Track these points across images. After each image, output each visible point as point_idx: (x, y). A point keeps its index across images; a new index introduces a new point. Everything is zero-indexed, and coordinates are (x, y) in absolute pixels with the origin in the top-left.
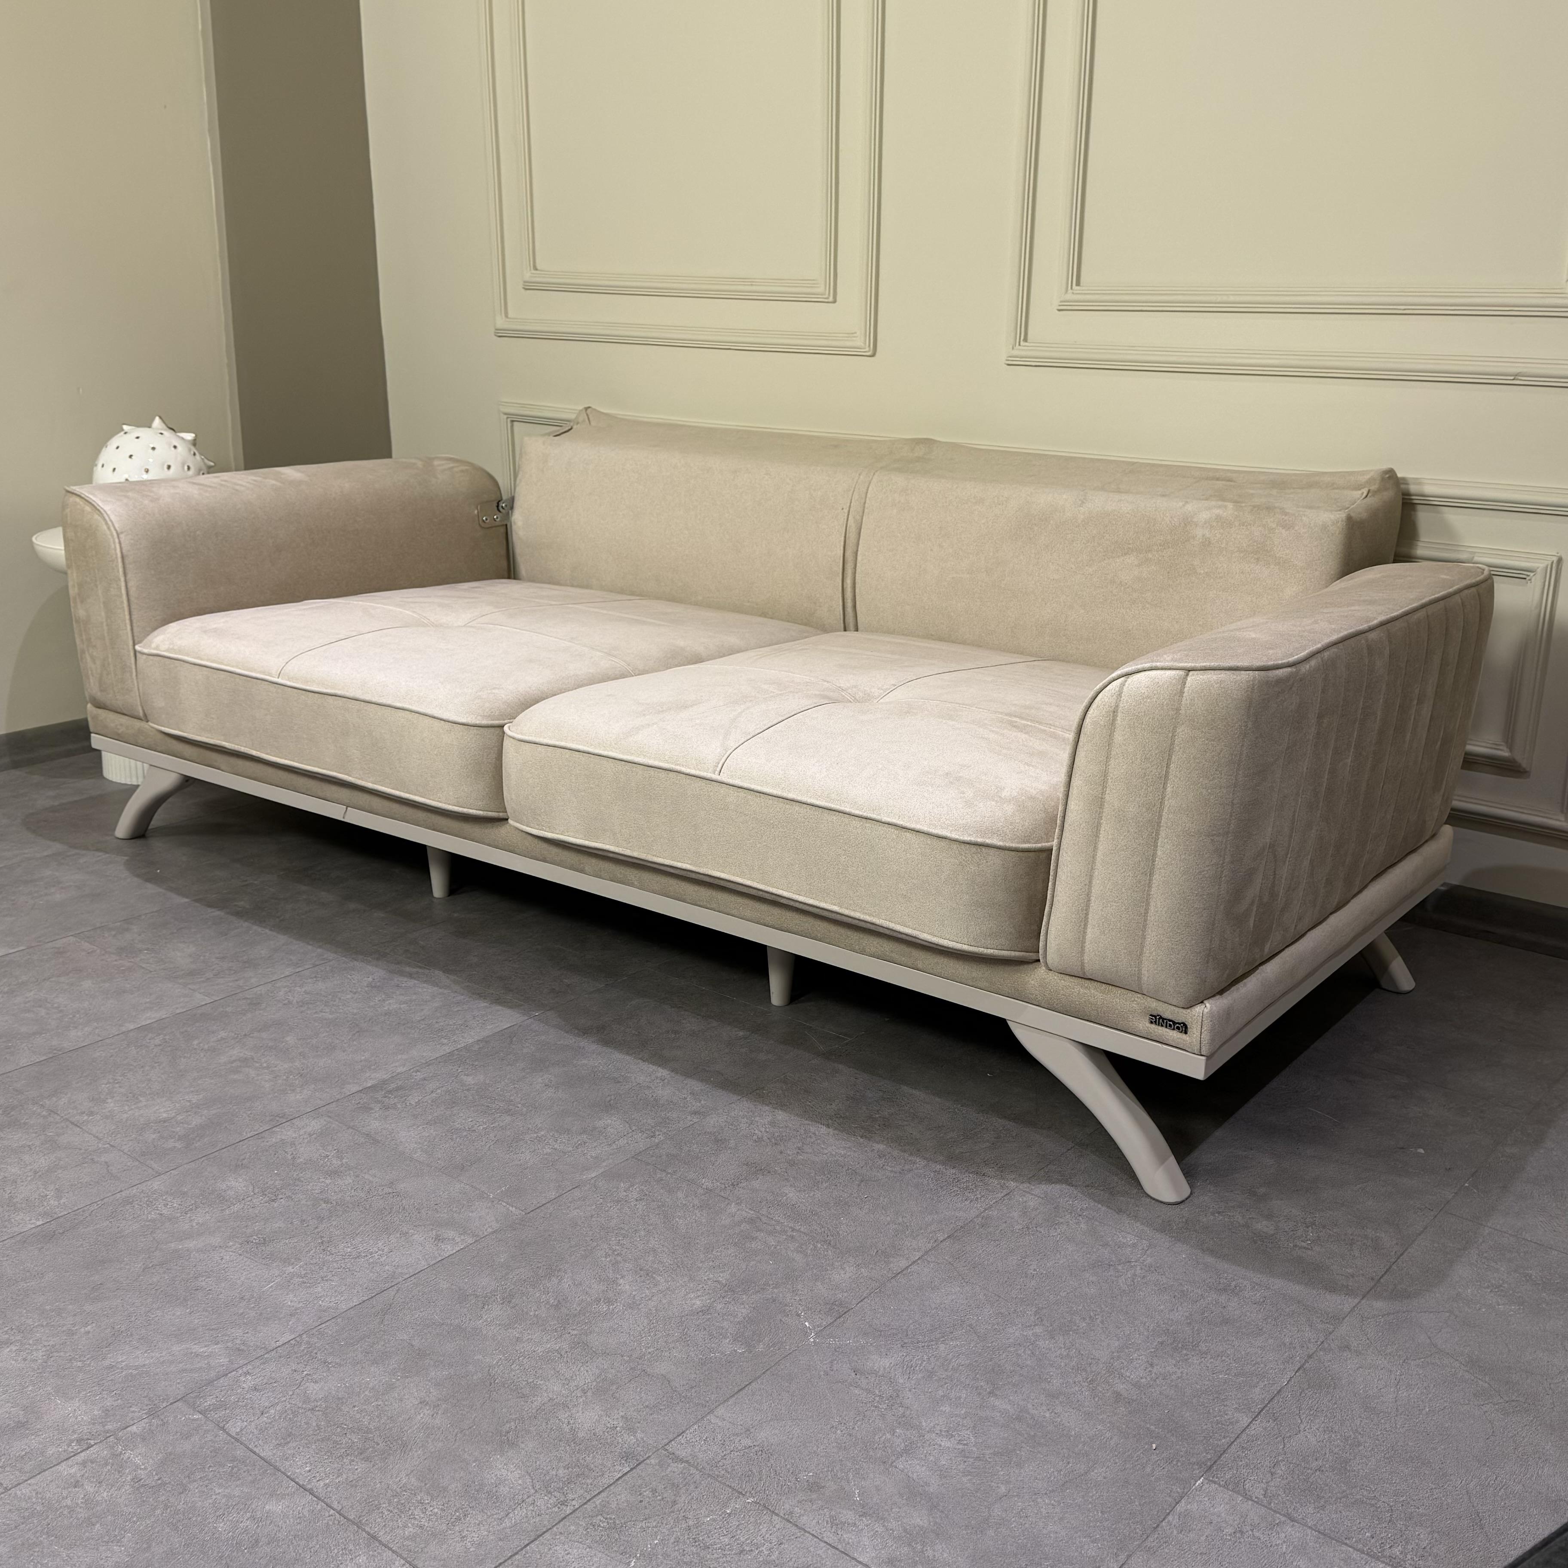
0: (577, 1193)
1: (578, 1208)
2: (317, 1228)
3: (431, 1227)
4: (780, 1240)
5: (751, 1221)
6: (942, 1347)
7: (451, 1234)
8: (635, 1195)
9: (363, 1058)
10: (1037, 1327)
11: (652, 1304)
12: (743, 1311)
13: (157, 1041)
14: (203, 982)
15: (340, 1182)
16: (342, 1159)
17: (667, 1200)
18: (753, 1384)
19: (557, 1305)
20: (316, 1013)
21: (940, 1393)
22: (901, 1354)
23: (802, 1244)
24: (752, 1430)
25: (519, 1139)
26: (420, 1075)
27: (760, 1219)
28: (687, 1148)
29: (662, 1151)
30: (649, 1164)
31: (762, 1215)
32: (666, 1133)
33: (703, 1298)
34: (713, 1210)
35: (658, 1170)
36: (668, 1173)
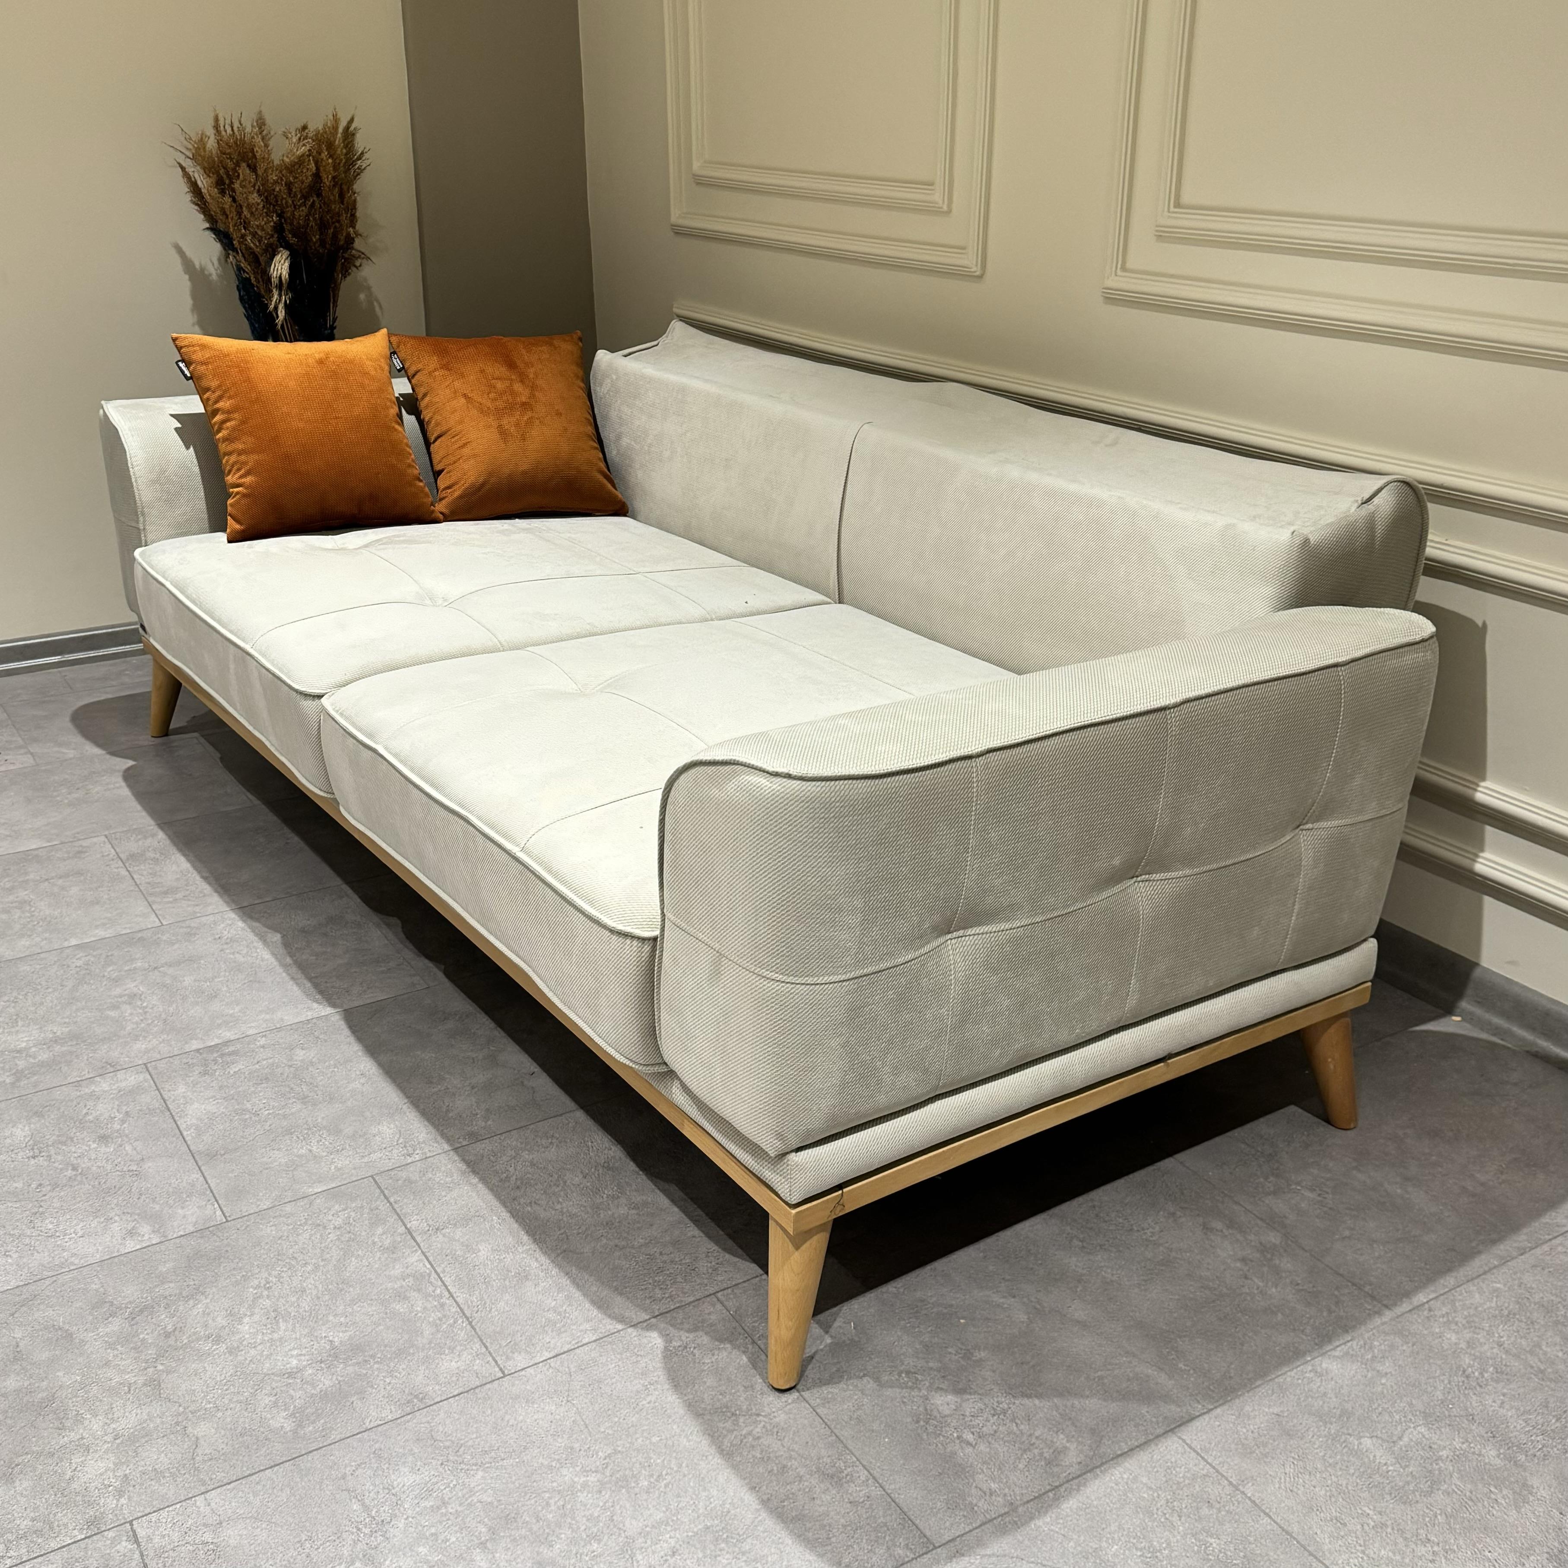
0: (288, 1208)
1: (275, 1225)
2: (45, 1195)
3: (136, 1217)
4: (429, 1306)
5: (419, 1277)
6: (480, 1473)
7: (145, 1229)
8: (338, 1222)
9: (231, 1012)
10: (594, 1475)
11: (253, 1352)
12: (326, 1382)
13: (80, 963)
14: (171, 902)
15: (103, 1149)
16: (123, 1122)
17: (364, 1233)
18: (267, 1471)
19: (170, 1333)
20: (233, 953)
21: (433, 1530)
22: (432, 1473)
23: (445, 1316)
24: (224, 1524)
25: (289, 1132)
26: (263, 1041)
27: (429, 1276)
28: (430, 1176)
29: (404, 1175)
30: (380, 1188)
31: (436, 1272)
32: (425, 1153)
33: (303, 1358)
34: (395, 1256)
35: (382, 1197)
36: (389, 1202)
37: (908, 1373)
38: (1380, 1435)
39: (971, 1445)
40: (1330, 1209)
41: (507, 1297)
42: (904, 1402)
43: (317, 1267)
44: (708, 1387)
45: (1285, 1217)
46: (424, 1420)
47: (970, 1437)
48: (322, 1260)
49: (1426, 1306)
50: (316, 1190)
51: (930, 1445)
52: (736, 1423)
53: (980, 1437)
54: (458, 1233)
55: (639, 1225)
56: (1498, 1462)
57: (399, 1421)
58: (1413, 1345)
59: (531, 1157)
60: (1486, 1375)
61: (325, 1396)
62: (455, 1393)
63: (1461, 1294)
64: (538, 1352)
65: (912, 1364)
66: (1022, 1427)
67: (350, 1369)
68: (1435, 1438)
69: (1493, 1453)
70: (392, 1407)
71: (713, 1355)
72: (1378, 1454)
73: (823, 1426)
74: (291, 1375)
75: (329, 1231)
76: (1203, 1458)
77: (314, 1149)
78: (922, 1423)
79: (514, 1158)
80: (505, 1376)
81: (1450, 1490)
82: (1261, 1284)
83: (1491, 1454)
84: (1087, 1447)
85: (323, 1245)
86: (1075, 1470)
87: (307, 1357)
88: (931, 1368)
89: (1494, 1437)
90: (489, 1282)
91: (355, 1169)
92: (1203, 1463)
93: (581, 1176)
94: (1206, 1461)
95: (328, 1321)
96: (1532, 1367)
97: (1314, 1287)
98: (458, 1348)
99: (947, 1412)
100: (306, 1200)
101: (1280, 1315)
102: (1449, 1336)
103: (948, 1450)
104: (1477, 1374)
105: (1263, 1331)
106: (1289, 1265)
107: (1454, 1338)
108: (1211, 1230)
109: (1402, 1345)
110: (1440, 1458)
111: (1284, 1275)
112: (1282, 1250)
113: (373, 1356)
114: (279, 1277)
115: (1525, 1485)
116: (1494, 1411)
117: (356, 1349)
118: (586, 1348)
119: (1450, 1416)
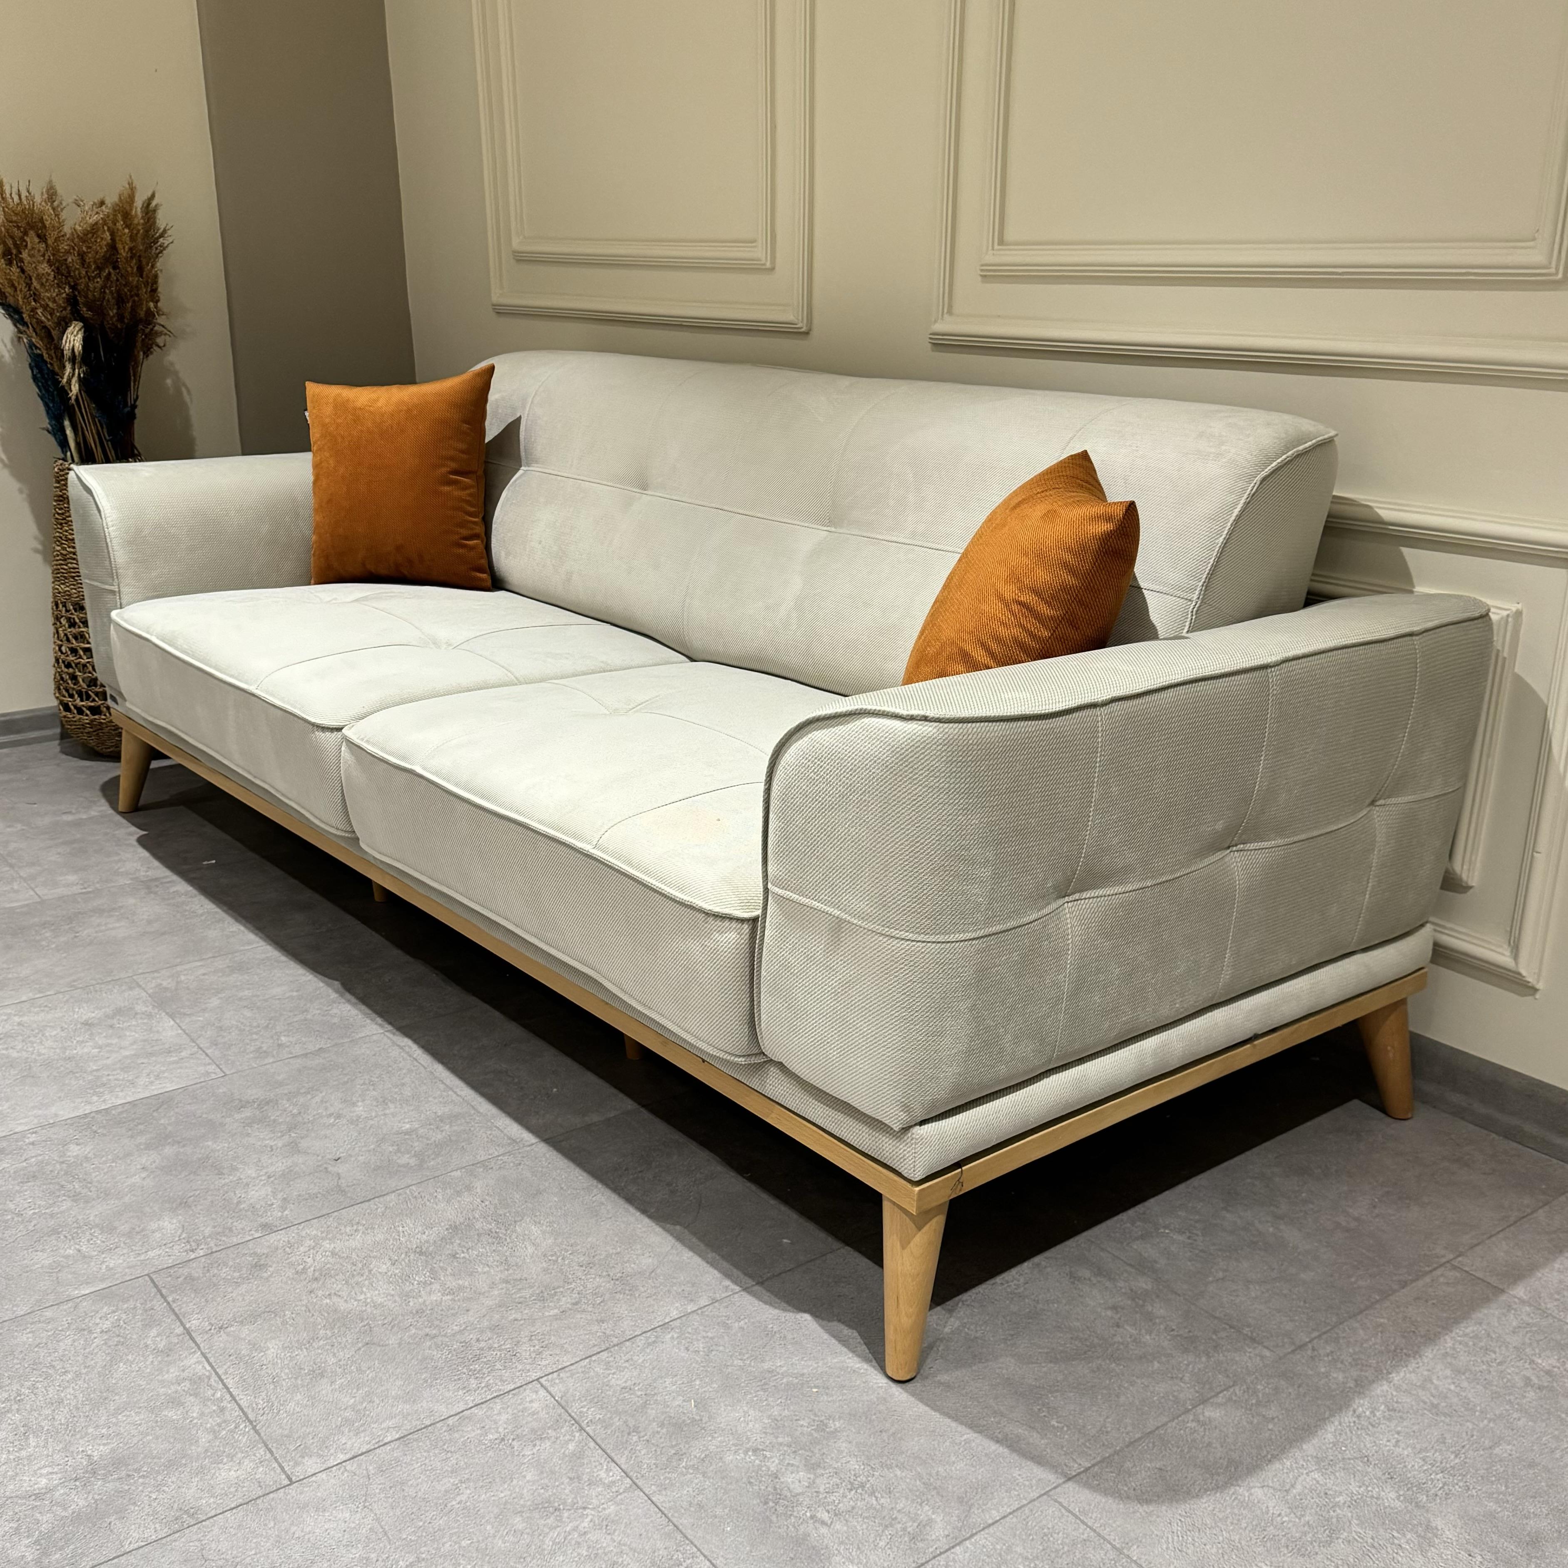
0: (48, 1314)
1: (32, 1332)
4: (206, 1411)
8: (107, 1325)
17: (135, 1336)
23: (224, 1421)
25: (55, 1232)
26: (33, 1138)
27: (209, 1378)
28: (216, 1271)
29: (185, 1271)
30: (156, 1286)
31: (217, 1373)
32: (211, 1248)
33: (54, 1476)
34: (170, 1358)
35: (159, 1296)
36: (166, 1301)
37: (755, 1450)
38: (1271, 1484)
39: (826, 1524)
40: (1201, 1251)
41: (299, 1397)
42: (750, 1483)
43: (78, 1375)
44: (528, 1482)
45: (1156, 1262)
46: (195, 1537)
47: (825, 1516)
48: (85, 1367)
49: (1310, 1346)
50: (83, 1292)
51: (779, 1528)
52: (560, 1519)
53: (836, 1515)
54: (245, 1331)
55: (452, 1311)
56: (1398, 1504)
57: (164, 1541)
58: (1299, 1387)
59: (332, 1246)
60: (1378, 1414)
61: (78, 1518)
62: (233, 1506)
63: (1344, 1331)
64: (332, 1455)
65: (759, 1440)
66: (882, 1501)
67: (110, 1486)
68: (1330, 1483)
69: (1393, 1495)
70: (157, 1526)
71: (535, 1445)
72: (1271, 1504)
73: (660, 1514)
74: (38, 1496)
75: (95, 1335)
76: (1083, 1522)
77: (84, 1249)
78: (771, 1504)
79: (313, 1248)
80: (292, 1483)
81: (1351, 1538)
82: (1134, 1332)
83: (1390, 1496)
84: (955, 1518)
85: (87, 1350)
86: (943, 1544)
87: (59, 1475)
88: (781, 1444)
89: (1392, 1478)
90: (277, 1382)
91: (129, 1267)
92: (1083, 1527)
93: (389, 1264)
94: (1086, 1525)
95: (87, 1434)
96: (1425, 1403)
97: (1190, 1332)
98: (240, 1455)
99: (800, 1490)
100: (70, 1304)
101: (1156, 1363)
102: (1335, 1375)
103: (801, 1532)
104: (1368, 1413)
105: (1139, 1381)
106: (1162, 1311)
107: (1340, 1377)
108: (1079, 1279)
109: (1287, 1388)
110: (1336, 1505)
111: (1157, 1321)
112: (1154, 1297)
113: (138, 1470)
114: (33, 1387)
115: (1428, 1527)
116: (1389, 1451)
117: (118, 1462)
118: (388, 1447)
119: (1343, 1459)
